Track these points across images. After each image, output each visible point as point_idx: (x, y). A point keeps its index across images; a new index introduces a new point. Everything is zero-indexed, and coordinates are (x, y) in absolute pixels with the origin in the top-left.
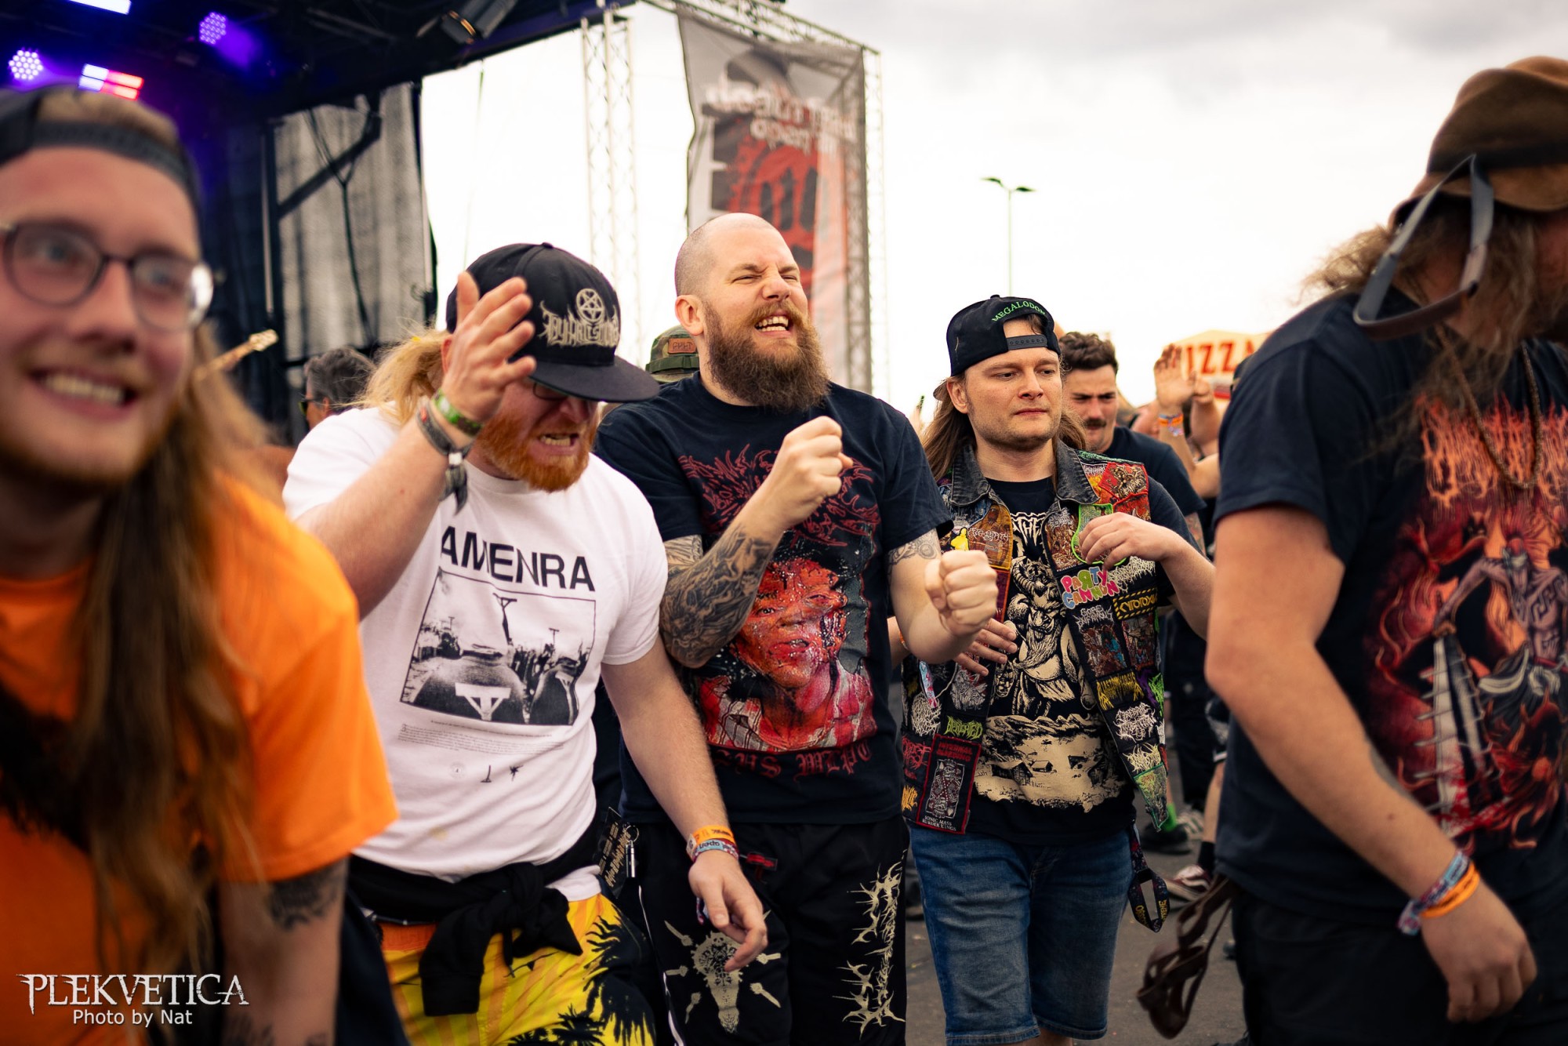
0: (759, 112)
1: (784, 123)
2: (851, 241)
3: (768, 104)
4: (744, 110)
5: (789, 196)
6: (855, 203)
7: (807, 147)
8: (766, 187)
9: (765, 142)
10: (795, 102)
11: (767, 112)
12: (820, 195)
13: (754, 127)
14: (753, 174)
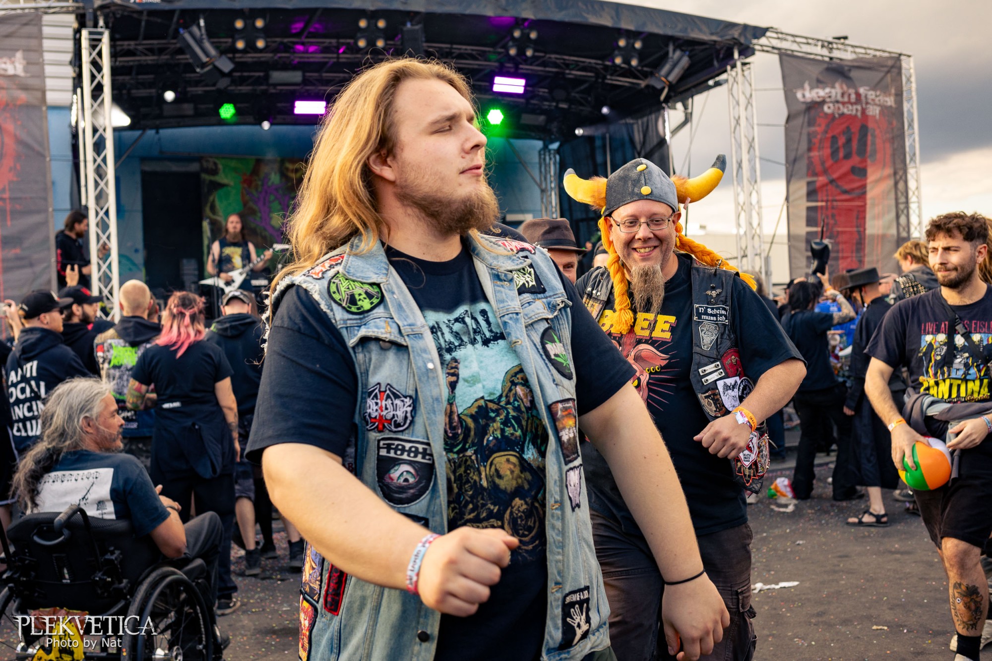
0: (828, 100)
1: (844, 103)
3: (833, 94)
4: (818, 100)
5: (849, 141)
7: (859, 114)
8: (834, 139)
9: (833, 114)
10: (851, 91)
11: (833, 99)
12: (869, 138)
13: (826, 109)
14: (826, 132)
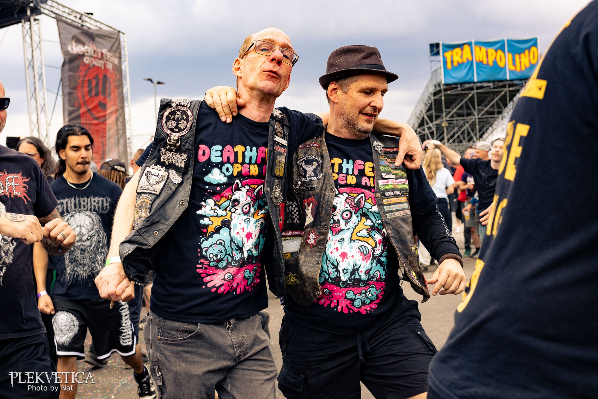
0: (86, 54)
1: (95, 58)
3: (89, 51)
4: (81, 53)
5: (98, 84)
7: (103, 67)
8: (90, 81)
9: (89, 65)
10: (99, 50)
11: (89, 54)
12: (108, 84)
13: (85, 59)
14: (85, 76)
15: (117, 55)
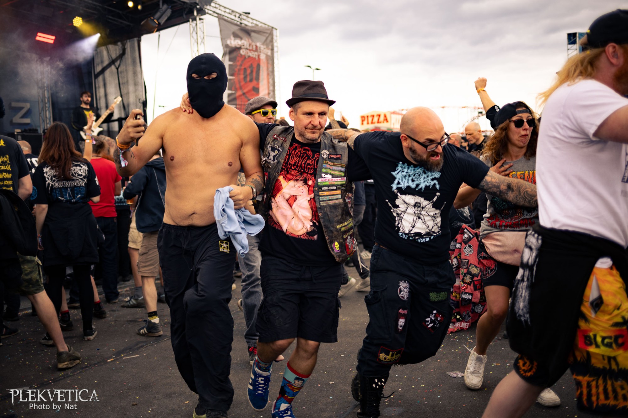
0: (243, 47)
1: (250, 50)
2: (270, 85)
3: (245, 44)
4: (238, 46)
5: (252, 72)
6: (271, 74)
7: (257, 57)
8: (245, 69)
9: (245, 56)
10: (253, 44)
11: (245, 47)
12: (261, 71)
13: (241, 51)
14: (241, 65)
15: (270, 47)
